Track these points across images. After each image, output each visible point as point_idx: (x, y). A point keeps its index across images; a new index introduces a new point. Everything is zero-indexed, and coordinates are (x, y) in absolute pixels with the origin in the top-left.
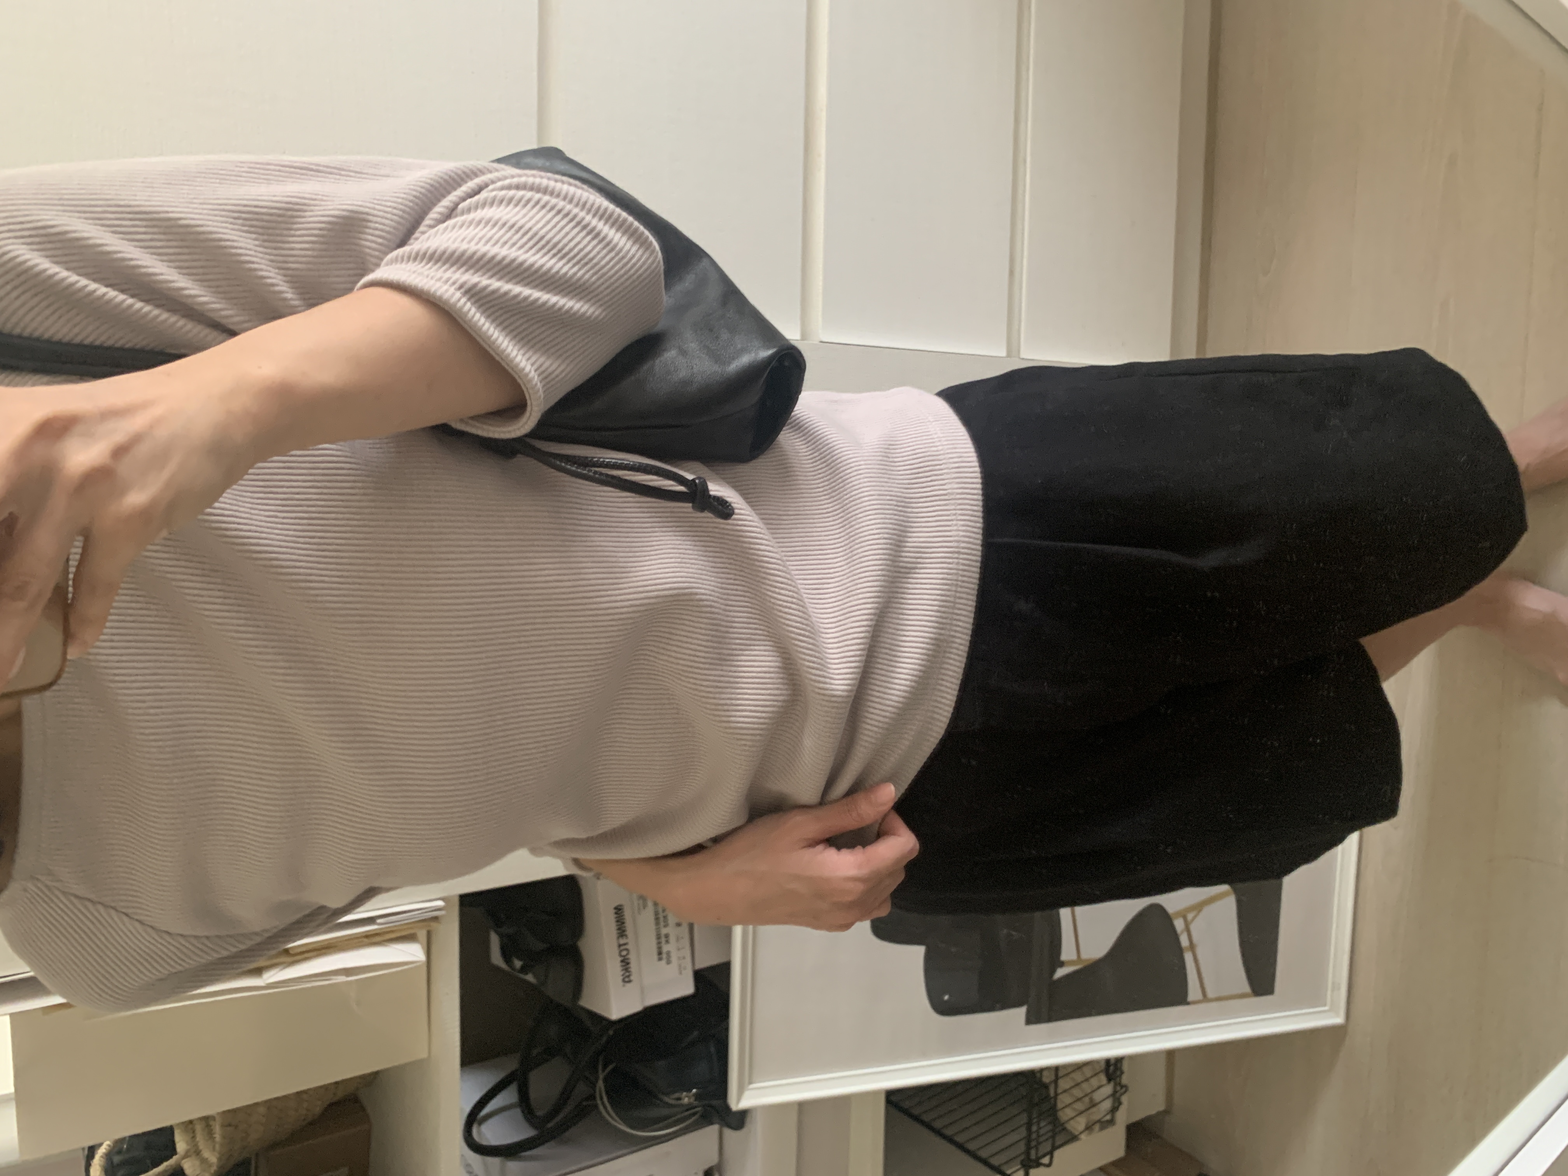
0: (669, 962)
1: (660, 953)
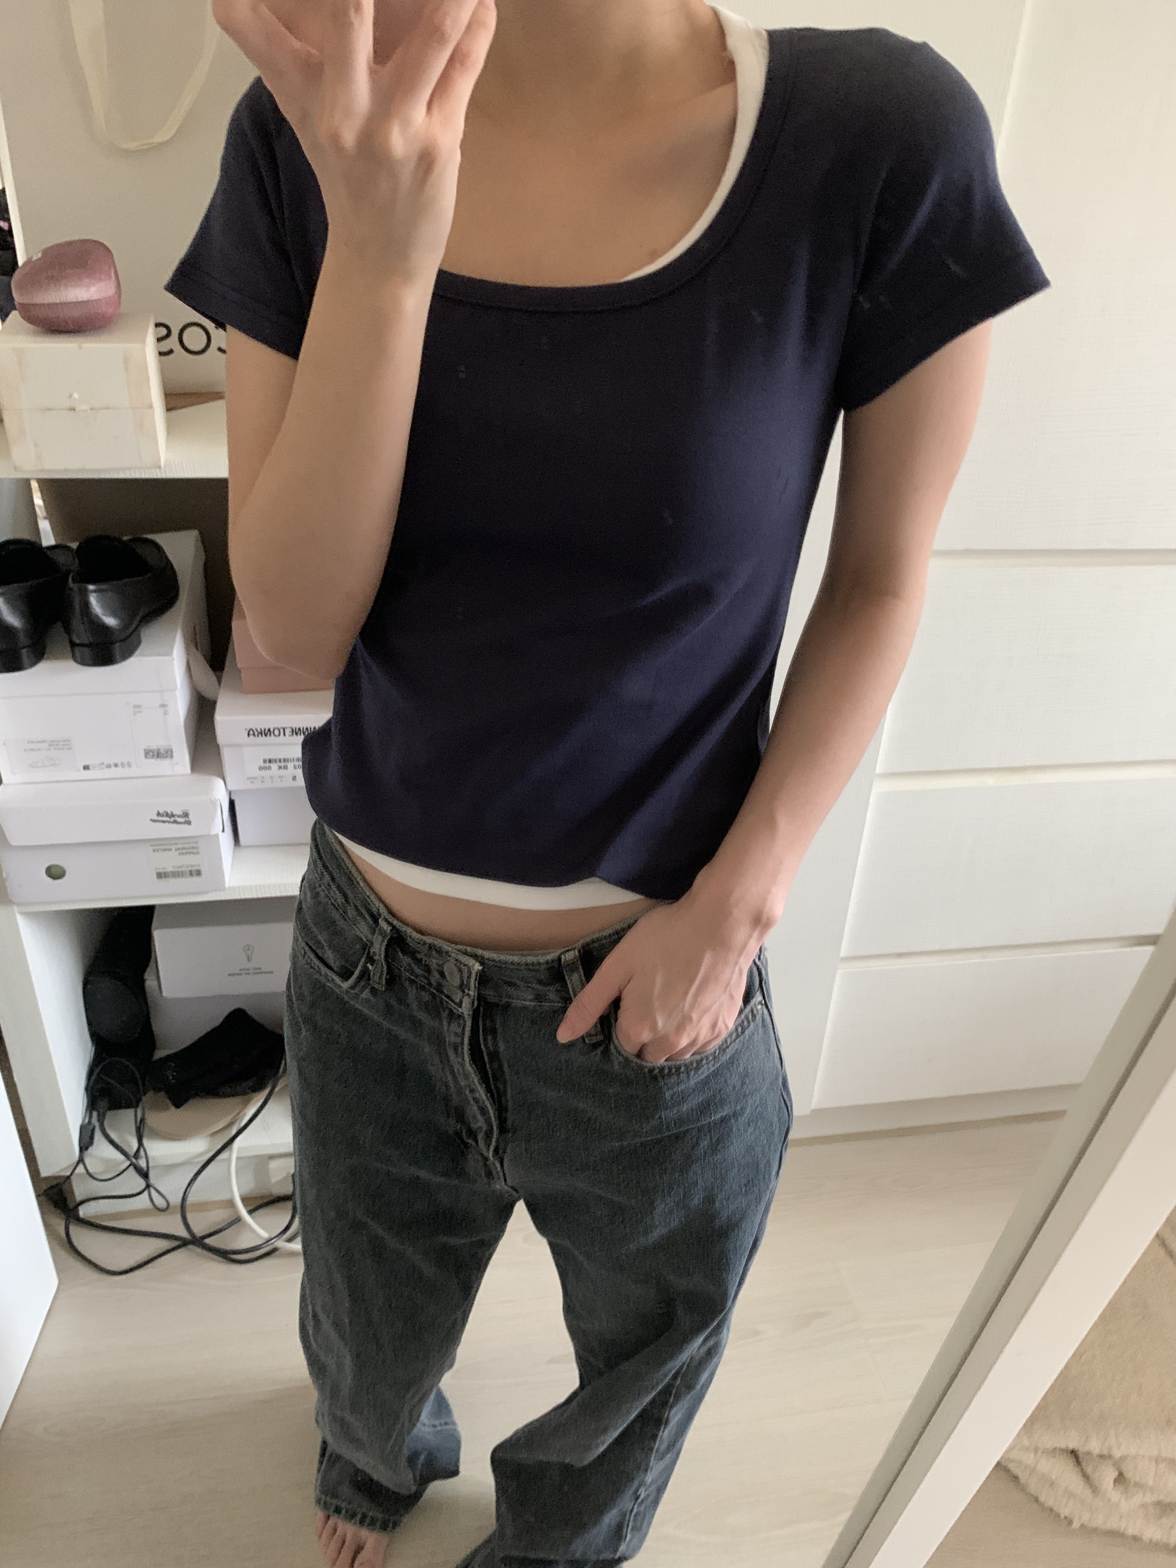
0: (261, 768)
1: (270, 761)
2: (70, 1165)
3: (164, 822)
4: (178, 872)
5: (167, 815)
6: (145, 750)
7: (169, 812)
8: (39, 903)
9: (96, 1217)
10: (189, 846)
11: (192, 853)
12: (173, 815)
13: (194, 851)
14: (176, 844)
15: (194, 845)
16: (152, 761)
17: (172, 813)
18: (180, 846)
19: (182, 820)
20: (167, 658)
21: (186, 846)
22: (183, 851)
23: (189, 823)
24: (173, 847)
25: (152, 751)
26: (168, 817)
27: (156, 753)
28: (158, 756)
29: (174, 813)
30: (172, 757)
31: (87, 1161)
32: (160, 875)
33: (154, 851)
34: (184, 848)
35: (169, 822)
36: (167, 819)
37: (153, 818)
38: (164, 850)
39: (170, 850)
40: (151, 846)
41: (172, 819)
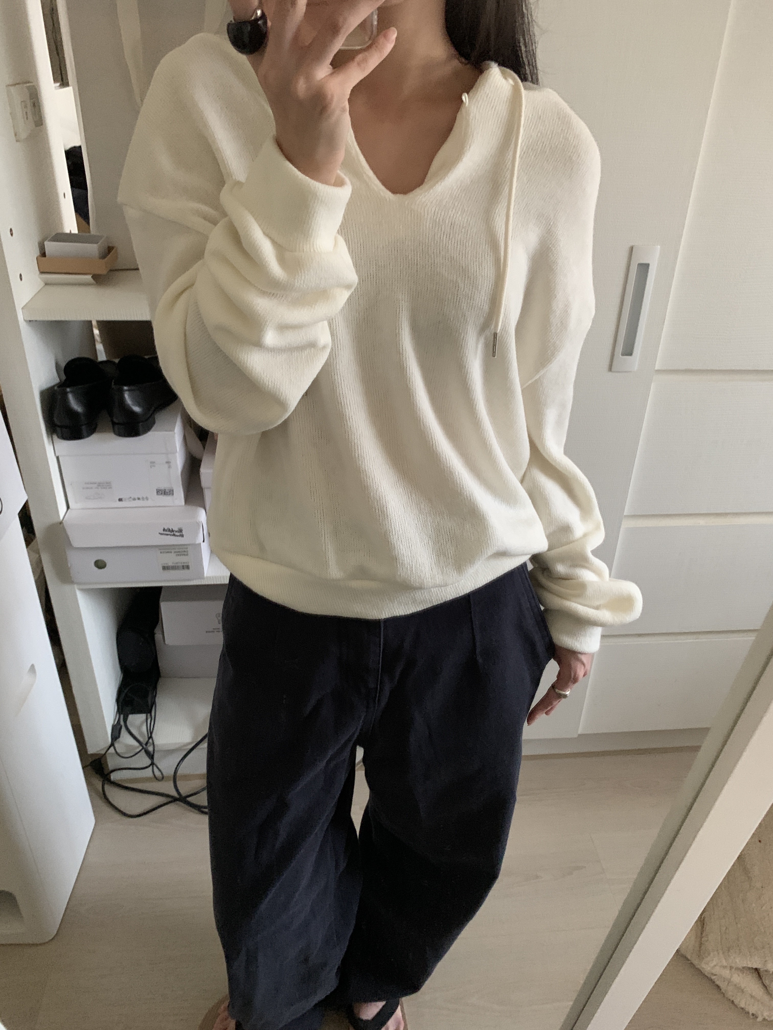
2: (106, 748)
3: (167, 535)
4: (175, 566)
5: (169, 530)
6: (157, 490)
7: (171, 529)
8: (90, 584)
9: (121, 780)
10: (182, 550)
11: (184, 555)
12: (173, 531)
13: (185, 553)
14: (175, 549)
15: (186, 550)
16: (161, 497)
17: (172, 529)
18: (177, 550)
19: (178, 534)
20: (171, 433)
21: (180, 550)
22: (179, 554)
23: (182, 536)
24: (173, 551)
25: (161, 490)
26: (169, 532)
27: (163, 492)
28: (165, 494)
29: (174, 529)
30: (173, 494)
31: (116, 745)
32: (165, 568)
33: (161, 552)
34: (179, 552)
35: (170, 535)
36: (170, 533)
37: (161, 532)
38: (168, 552)
39: (171, 552)
40: (159, 549)
41: (172, 533)
